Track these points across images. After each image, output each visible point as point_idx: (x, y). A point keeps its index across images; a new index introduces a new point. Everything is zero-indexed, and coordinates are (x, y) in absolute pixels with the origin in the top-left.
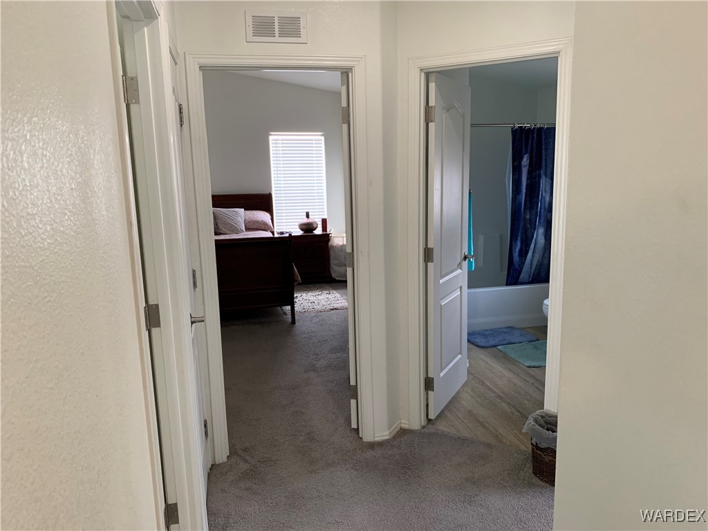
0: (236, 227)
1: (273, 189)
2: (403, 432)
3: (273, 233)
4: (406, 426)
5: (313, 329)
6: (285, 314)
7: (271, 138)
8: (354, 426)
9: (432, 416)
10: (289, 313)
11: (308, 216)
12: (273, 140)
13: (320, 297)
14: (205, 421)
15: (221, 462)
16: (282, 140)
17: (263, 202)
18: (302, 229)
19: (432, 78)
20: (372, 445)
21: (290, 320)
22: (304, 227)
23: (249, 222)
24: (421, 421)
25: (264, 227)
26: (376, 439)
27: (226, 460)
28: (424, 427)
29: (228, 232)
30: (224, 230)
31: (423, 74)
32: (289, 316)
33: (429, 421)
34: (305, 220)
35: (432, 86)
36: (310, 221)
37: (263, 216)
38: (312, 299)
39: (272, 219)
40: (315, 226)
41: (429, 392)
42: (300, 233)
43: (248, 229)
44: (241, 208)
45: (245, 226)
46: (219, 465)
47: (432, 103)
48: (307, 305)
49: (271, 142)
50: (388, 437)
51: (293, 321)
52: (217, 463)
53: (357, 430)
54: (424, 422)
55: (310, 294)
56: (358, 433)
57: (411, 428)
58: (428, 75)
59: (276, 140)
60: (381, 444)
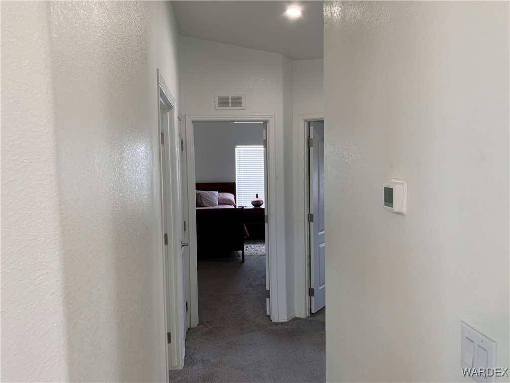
0: (213, 203)
1: (237, 180)
2: (296, 319)
3: (235, 206)
4: (297, 316)
5: (255, 265)
6: (239, 256)
7: (236, 149)
8: (268, 314)
9: (313, 311)
10: (241, 256)
11: (257, 196)
12: (237, 150)
13: (262, 248)
14: (187, 302)
15: (194, 327)
16: (243, 150)
17: (231, 188)
18: (253, 205)
19: (312, 124)
20: (277, 324)
21: (242, 260)
22: (254, 203)
23: (221, 200)
24: (306, 314)
25: (230, 202)
26: (280, 321)
27: (196, 326)
28: (308, 317)
29: (208, 205)
30: (205, 204)
31: (306, 123)
32: (241, 258)
33: (312, 314)
34: (256, 199)
35: (312, 128)
36: (258, 199)
37: (230, 196)
38: (257, 248)
39: (235, 198)
40: (261, 203)
41: (312, 297)
42: (252, 207)
43: (220, 204)
44: (217, 191)
45: (218, 202)
46: (193, 328)
47: (312, 137)
48: (253, 252)
49: (236, 151)
50: (286, 321)
51: (243, 260)
52: (192, 327)
53: (269, 316)
54: (308, 314)
55: (256, 245)
56: (270, 318)
57: (301, 317)
58: (309, 123)
59: (239, 150)
60: (282, 323)
